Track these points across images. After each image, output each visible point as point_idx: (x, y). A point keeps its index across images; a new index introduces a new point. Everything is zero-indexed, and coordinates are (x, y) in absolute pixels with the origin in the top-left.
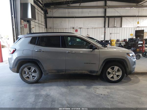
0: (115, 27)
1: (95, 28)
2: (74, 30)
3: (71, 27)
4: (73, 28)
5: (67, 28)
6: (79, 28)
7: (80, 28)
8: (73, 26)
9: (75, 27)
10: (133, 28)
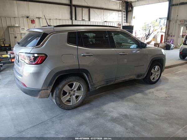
0: (84, 20)
1: (60, 20)
2: (29, 21)
3: (24, 15)
4: (28, 17)
5: (16, 15)
6: (37, 18)
7: (39, 18)
8: (27, 14)
9: (31, 16)
10: (101, 22)
